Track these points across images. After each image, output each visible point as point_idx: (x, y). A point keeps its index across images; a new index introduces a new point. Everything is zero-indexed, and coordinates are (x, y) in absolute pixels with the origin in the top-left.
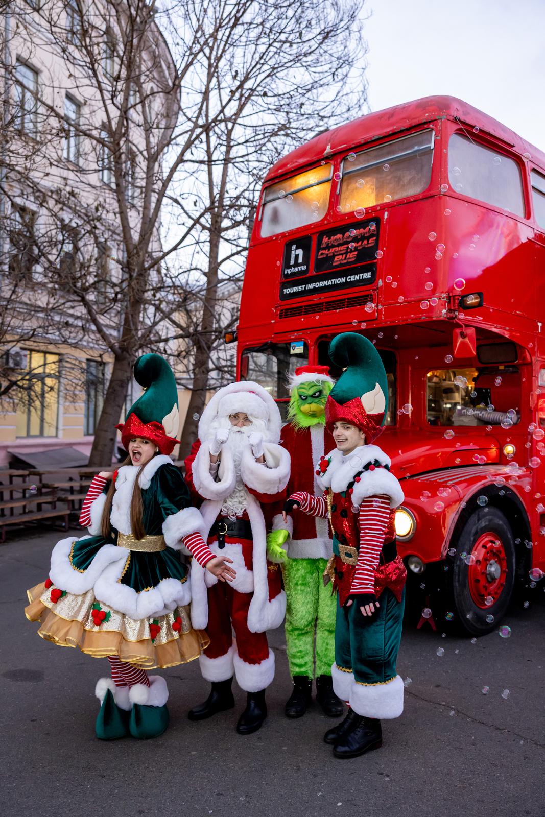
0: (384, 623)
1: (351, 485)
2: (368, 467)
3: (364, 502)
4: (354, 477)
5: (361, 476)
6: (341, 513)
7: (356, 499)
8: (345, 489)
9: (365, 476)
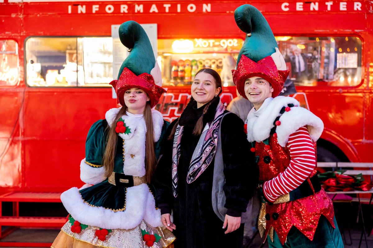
0: (333, 242)
1: (273, 131)
2: (283, 110)
3: (290, 139)
4: (274, 123)
5: (280, 120)
6: (265, 160)
7: (281, 140)
8: (267, 136)
9: (284, 118)
